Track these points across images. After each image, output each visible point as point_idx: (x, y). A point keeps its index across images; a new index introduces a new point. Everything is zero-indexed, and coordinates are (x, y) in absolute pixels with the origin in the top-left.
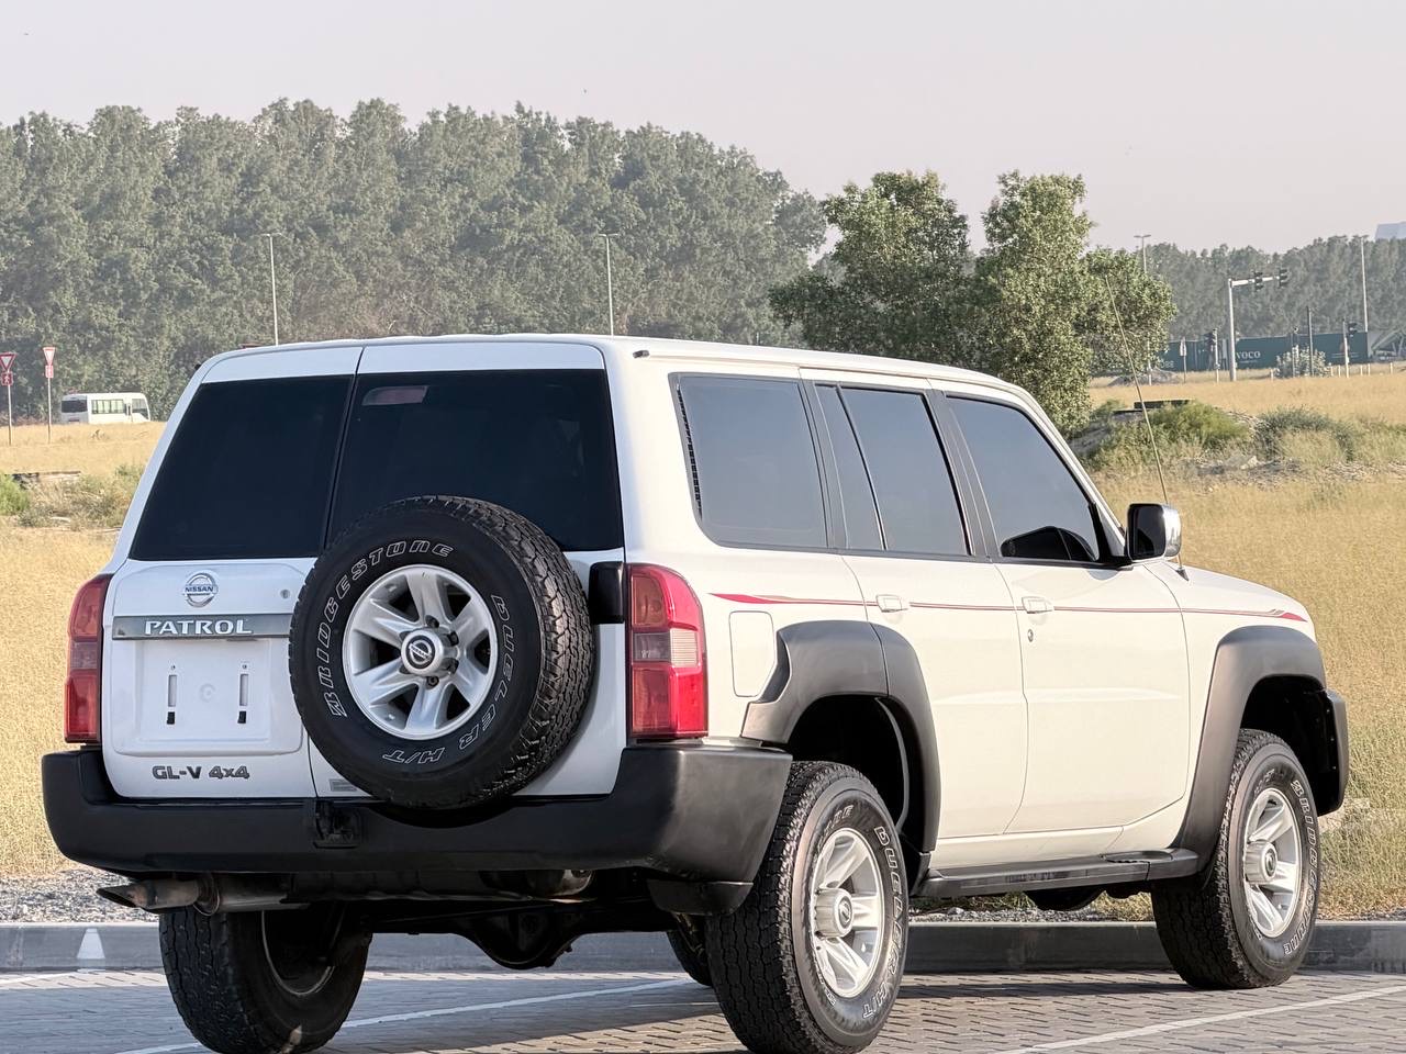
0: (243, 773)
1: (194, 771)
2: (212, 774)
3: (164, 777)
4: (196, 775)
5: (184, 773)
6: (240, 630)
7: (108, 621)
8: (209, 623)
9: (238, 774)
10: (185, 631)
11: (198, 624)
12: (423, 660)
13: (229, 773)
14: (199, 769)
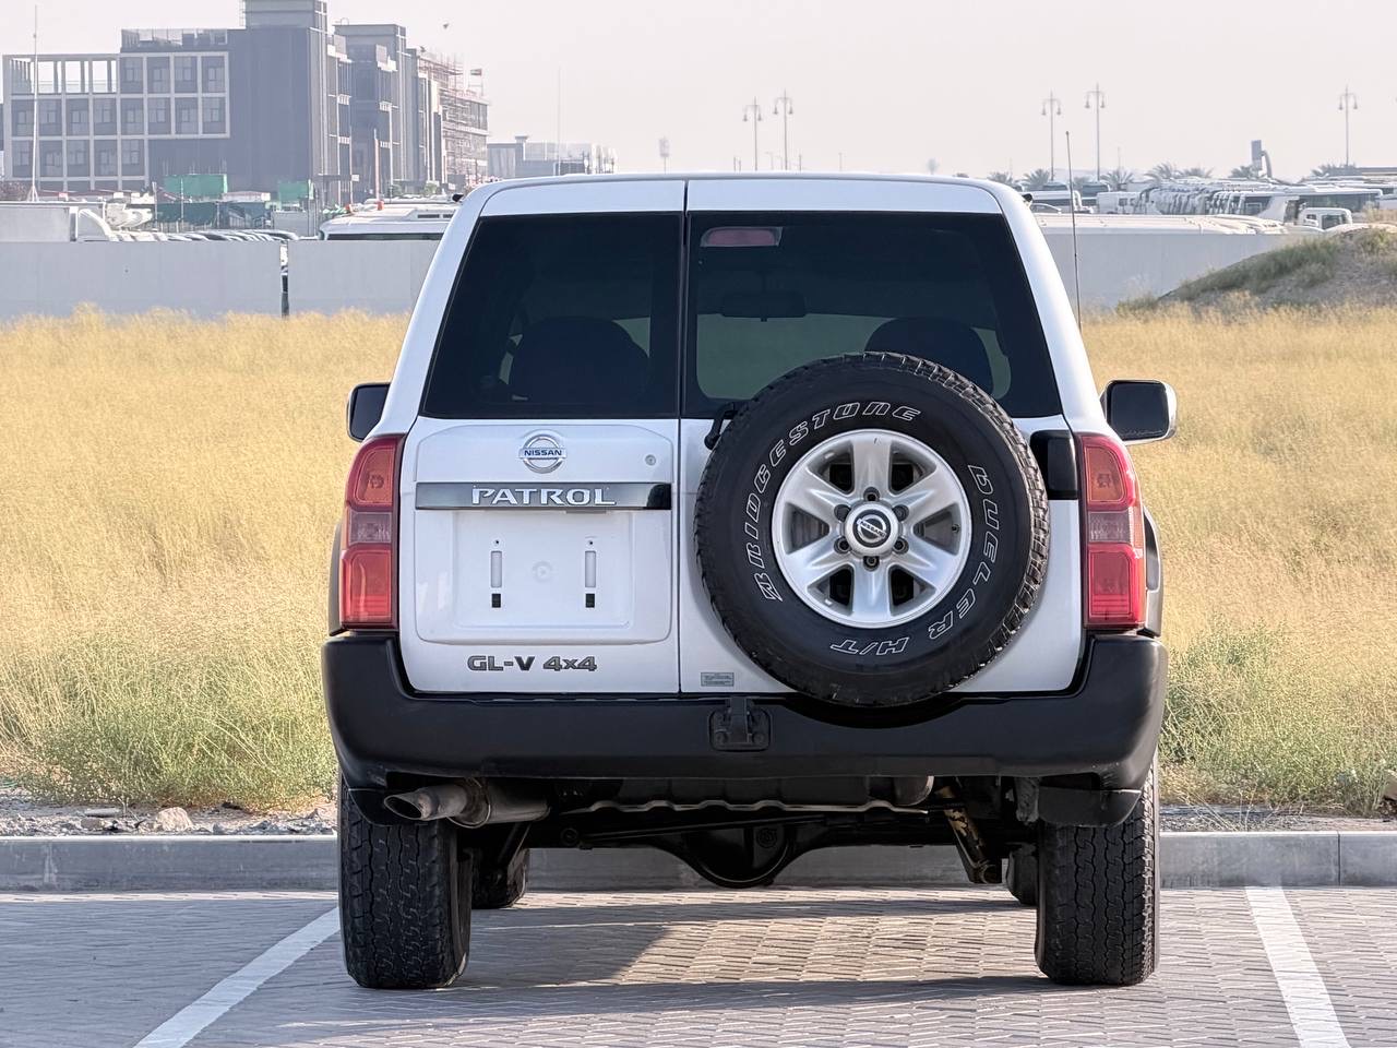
0: (589, 665)
1: (525, 662)
2: (547, 666)
3: (482, 667)
4: (525, 666)
5: (511, 664)
6: (598, 500)
7: (407, 486)
8: (559, 492)
9: (582, 666)
10: (526, 500)
11: (544, 492)
12: (875, 537)
13: (570, 665)
14: (531, 660)
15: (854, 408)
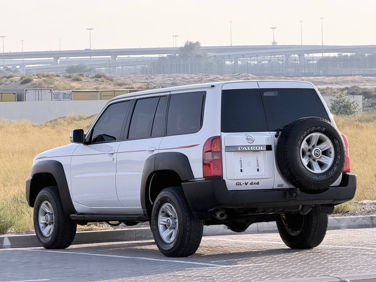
0: (258, 183)
1: (246, 183)
2: (250, 184)
3: (238, 185)
4: (246, 184)
5: (244, 184)
6: (261, 149)
7: (223, 147)
8: (254, 147)
9: (257, 184)
11: (252, 147)
12: (318, 155)
13: (255, 183)
14: (248, 183)
15: (314, 128)
